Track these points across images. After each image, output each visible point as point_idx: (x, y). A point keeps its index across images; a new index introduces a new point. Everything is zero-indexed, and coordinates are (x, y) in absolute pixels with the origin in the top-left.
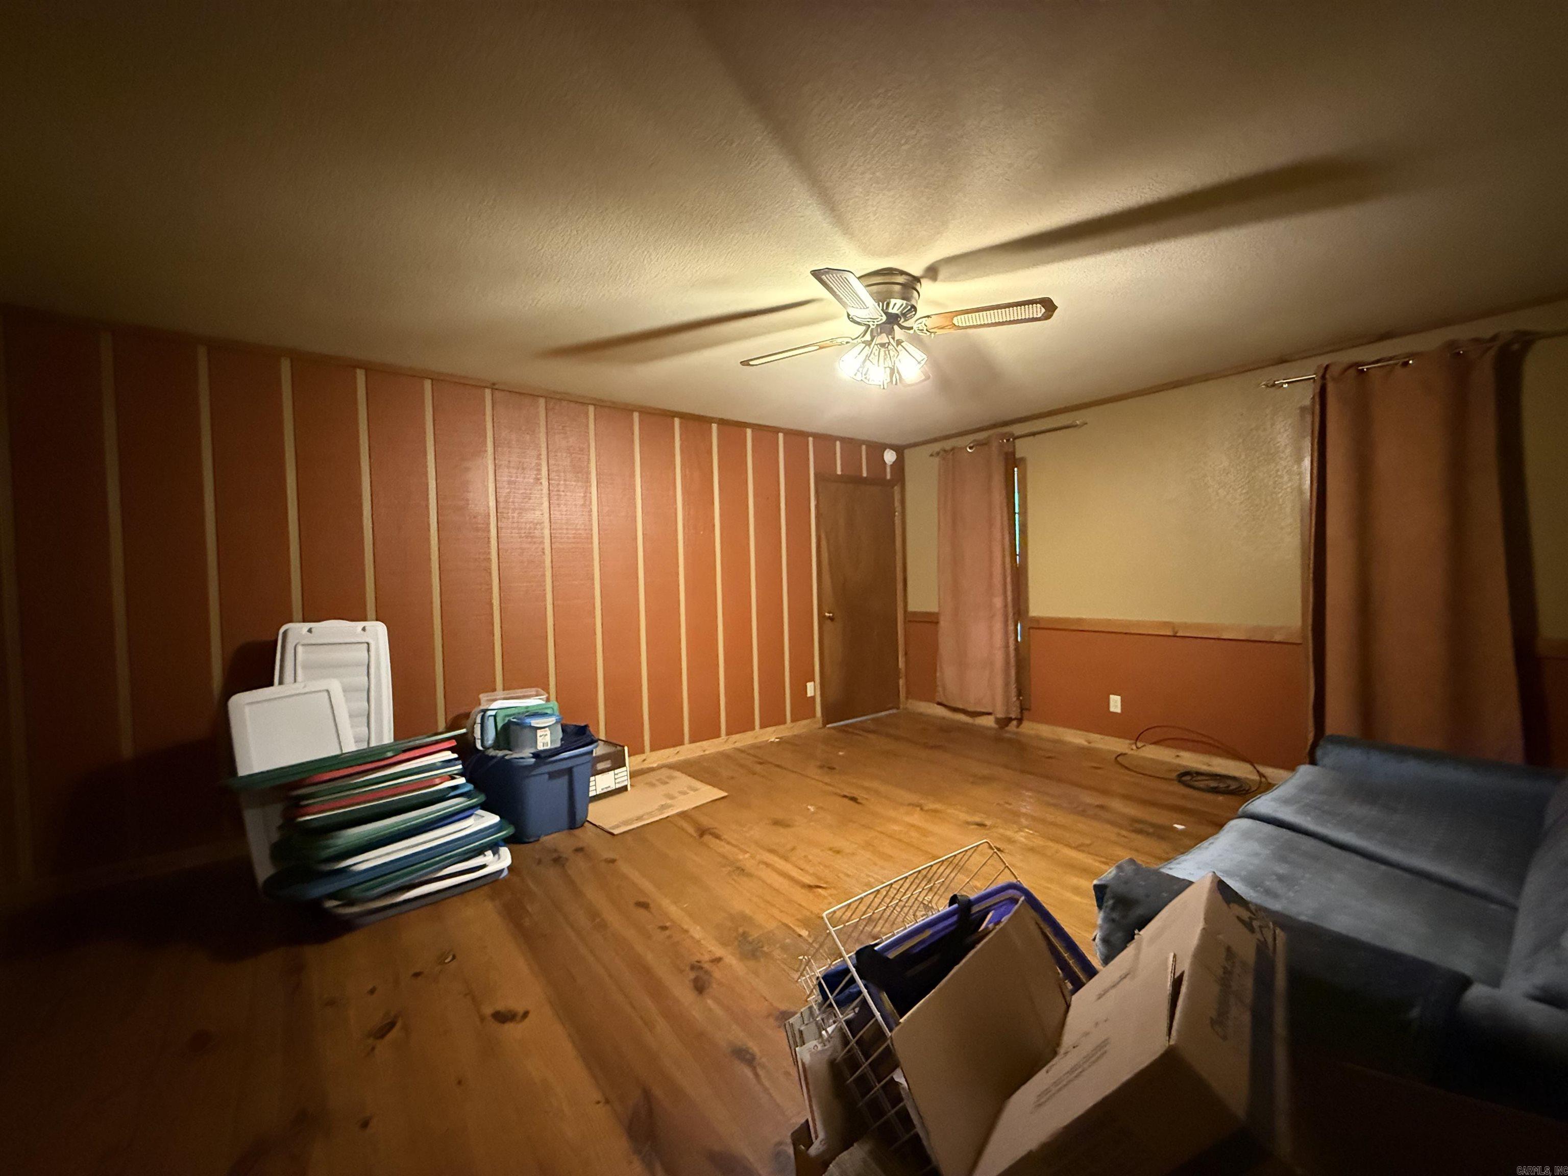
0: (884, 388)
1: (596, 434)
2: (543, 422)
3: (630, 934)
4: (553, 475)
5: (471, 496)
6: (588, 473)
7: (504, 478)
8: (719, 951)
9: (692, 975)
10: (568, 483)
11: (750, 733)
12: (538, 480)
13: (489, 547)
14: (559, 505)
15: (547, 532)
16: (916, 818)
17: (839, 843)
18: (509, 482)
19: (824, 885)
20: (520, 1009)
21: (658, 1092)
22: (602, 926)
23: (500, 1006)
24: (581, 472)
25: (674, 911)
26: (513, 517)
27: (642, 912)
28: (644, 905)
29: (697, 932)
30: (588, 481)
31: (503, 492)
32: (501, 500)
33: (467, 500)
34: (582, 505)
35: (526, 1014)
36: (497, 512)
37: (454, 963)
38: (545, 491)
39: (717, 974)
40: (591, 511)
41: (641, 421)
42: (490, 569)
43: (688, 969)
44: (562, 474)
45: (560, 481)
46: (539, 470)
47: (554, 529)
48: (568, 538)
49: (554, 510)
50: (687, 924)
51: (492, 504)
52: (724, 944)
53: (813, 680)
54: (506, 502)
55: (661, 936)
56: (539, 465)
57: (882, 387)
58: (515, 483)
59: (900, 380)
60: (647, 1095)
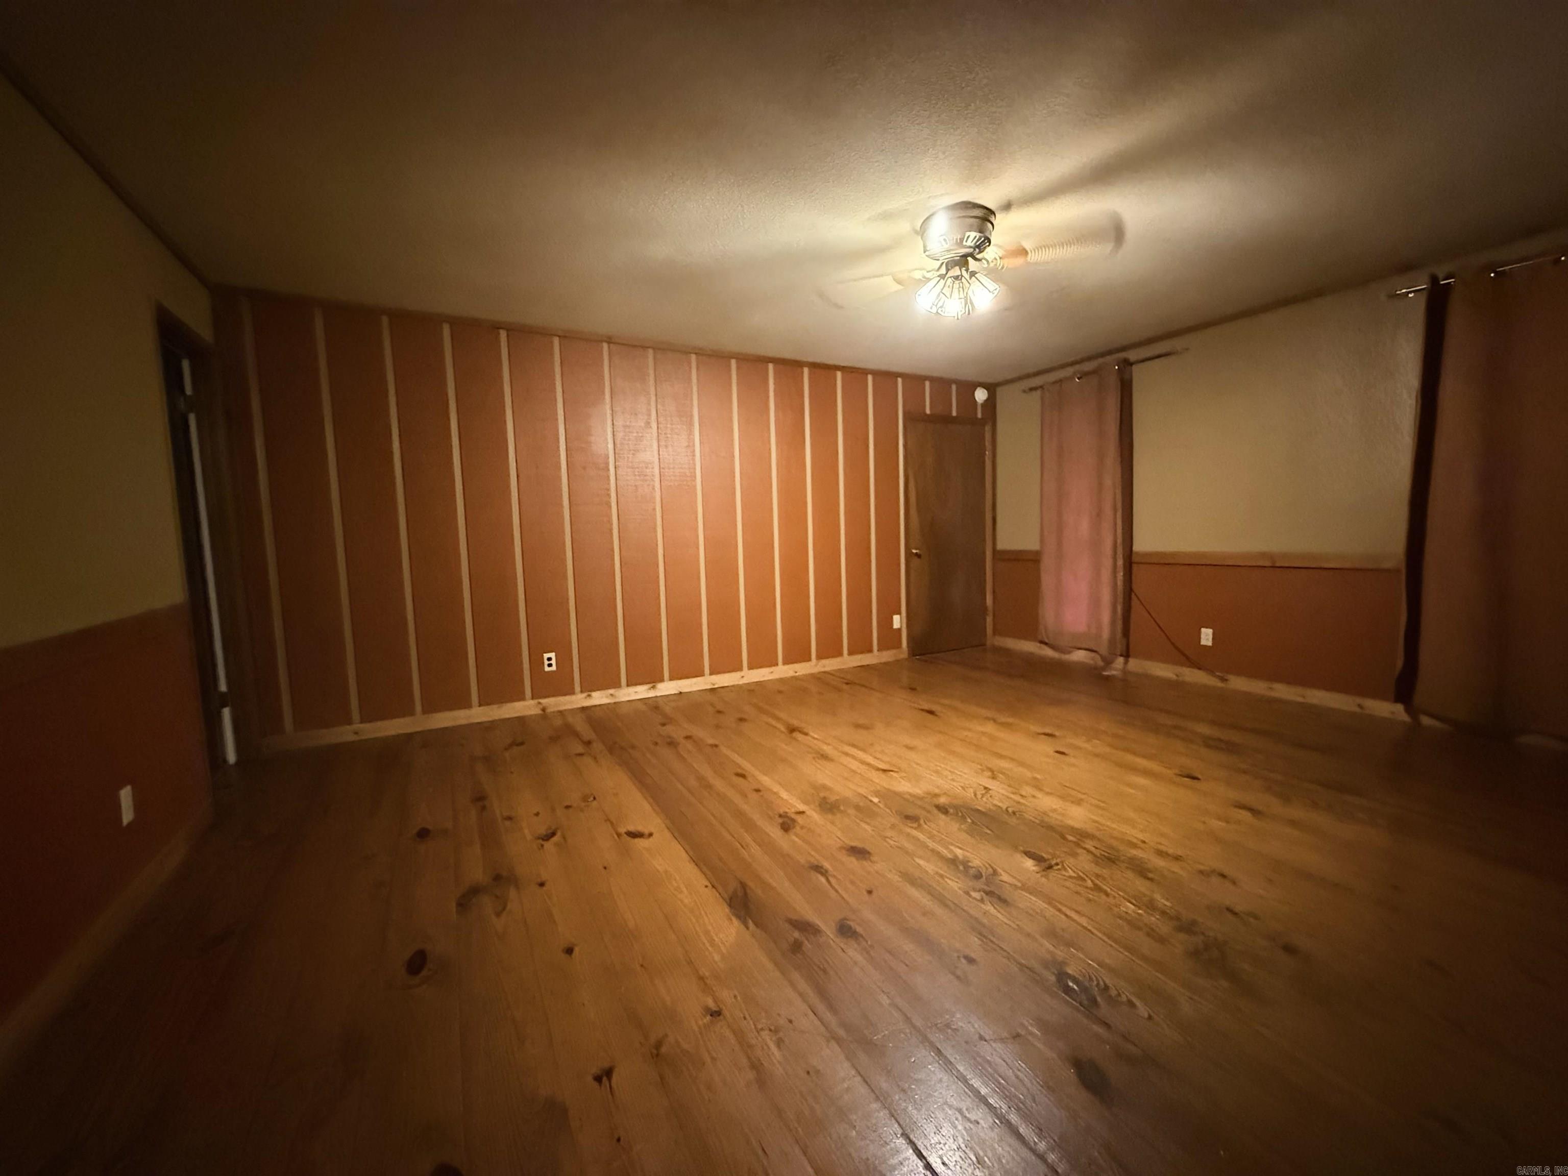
0: (958, 319)
1: (698, 380)
2: (651, 372)
3: (731, 793)
4: (661, 419)
5: (593, 439)
6: (692, 416)
7: (619, 423)
8: (802, 807)
9: (780, 821)
10: (674, 426)
11: (839, 659)
12: (648, 424)
13: (609, 484)
14: (666, 446)
15: (657, 471)
16: (990, 728)
17: (916, 742)
18: (625, 426)
19: (896, 770)
20: (646, 832)
21: (751, 884)
22: (709, 787)
23: (631, 828)
24: (685, 416)
25: (766, 780)
26: (628, 457)
27: (740, 780)
28: (743, 776)
29: (784, 795)
30: (691, 424)
31: (620, 435)
32: (618, 442)
33: (591, 443)
34: (687, 447)
35: (651, 835)
36: (615, 453)
37: (595, 803)
38: (655, 434)
39: (800, 819)
40: (694, 451)
41: (738, 368)
42: (610, 503)
43: (777, 816)
44: (669, 418)
45: (667, 424)
46: (649, 415)
47: (663, 468)
48: (675, 476)
49: (663, 451)
50: (776, 788)
51: (611, 446)
52: (806, 802)
53: (899, 613)
54: (622, 444)
55: (755, 796)
56: (649, 410)
57: (956, 318)
58: (629, 427)
59: (972, 309)
60: (743, 885)
